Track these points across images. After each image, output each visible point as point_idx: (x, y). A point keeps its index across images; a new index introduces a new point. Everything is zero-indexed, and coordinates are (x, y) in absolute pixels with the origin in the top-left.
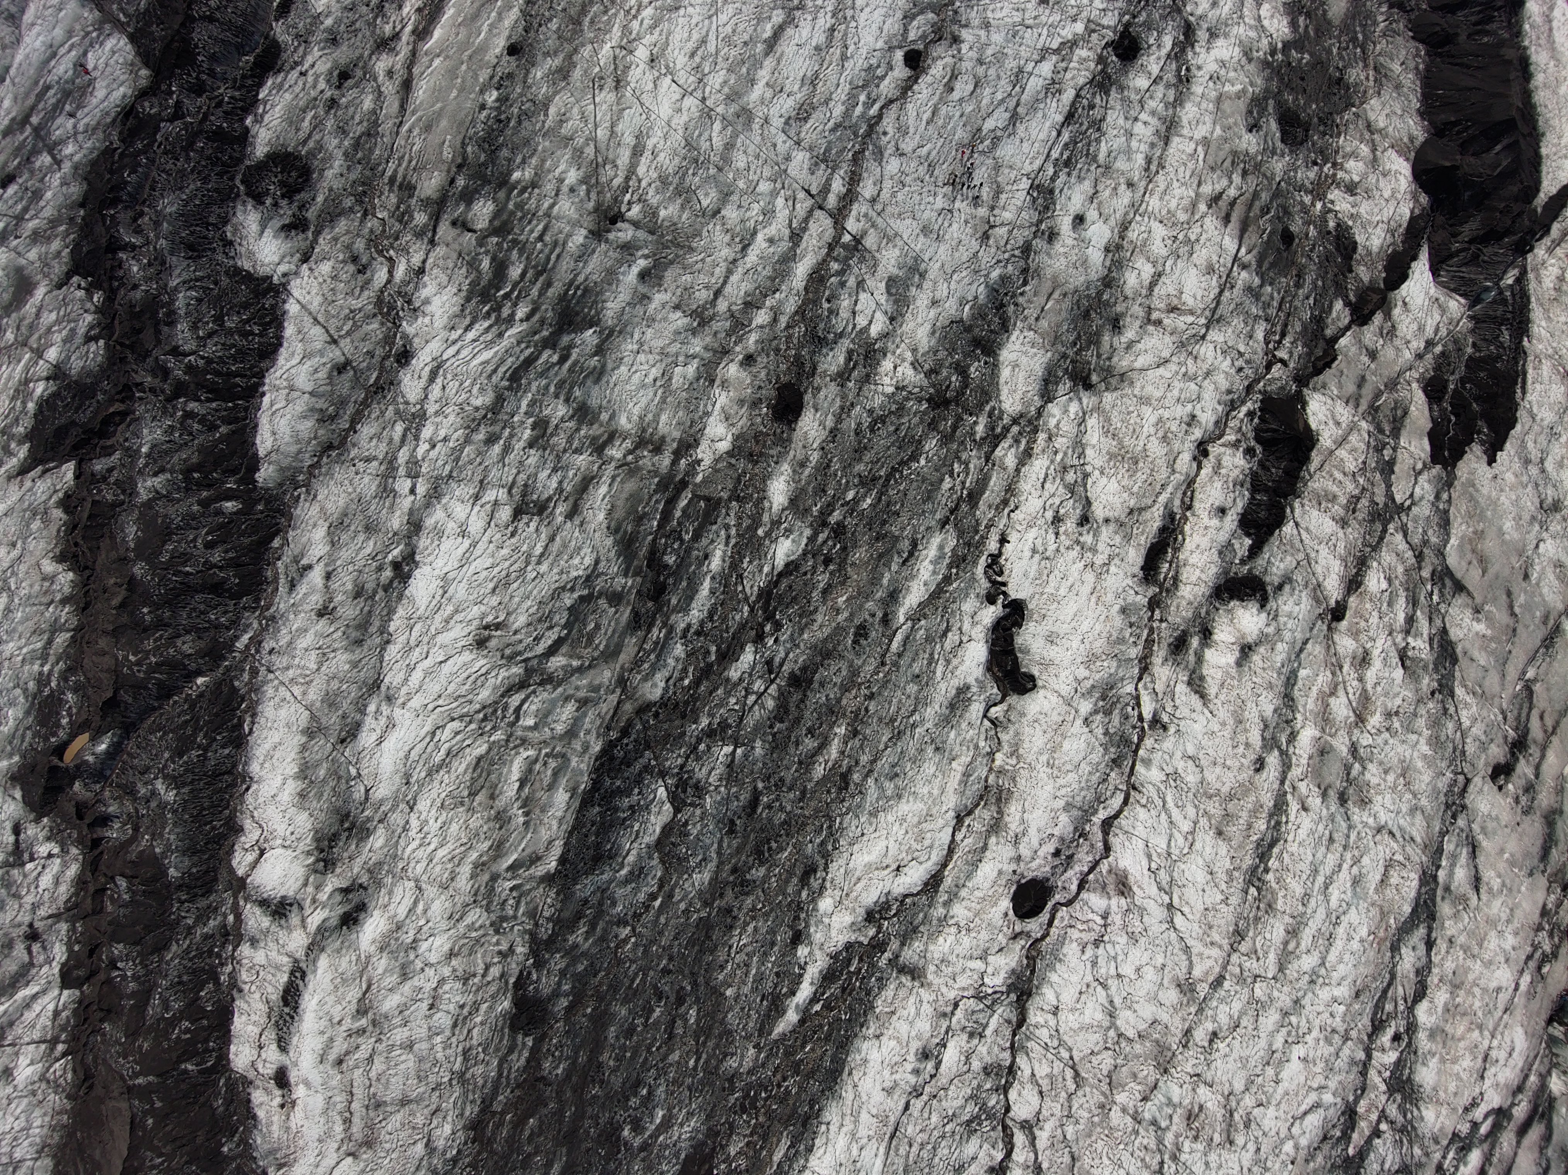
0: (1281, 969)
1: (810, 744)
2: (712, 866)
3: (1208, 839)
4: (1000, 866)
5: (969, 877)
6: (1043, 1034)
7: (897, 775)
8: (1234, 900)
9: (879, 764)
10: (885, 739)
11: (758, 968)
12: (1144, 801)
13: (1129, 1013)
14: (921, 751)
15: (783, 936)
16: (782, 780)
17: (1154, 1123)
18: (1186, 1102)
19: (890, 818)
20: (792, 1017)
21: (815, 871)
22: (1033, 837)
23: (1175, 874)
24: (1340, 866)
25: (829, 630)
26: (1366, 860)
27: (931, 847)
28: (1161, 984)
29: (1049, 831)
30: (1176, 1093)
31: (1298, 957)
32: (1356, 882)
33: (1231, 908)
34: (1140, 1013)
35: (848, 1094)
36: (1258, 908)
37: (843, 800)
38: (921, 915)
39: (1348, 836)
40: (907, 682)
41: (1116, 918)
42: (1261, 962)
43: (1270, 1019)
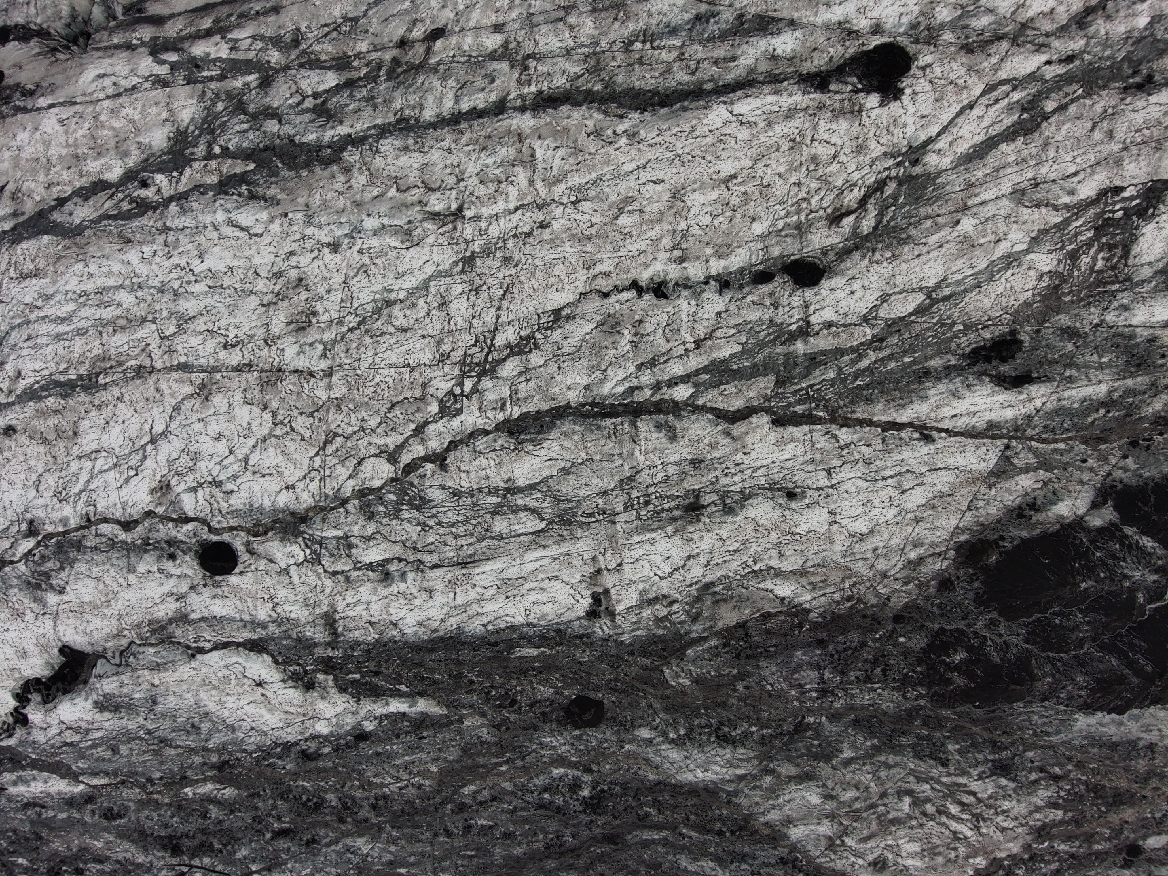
0: (144, 320)
1: (214, 812)
2: (349, 841)
3: (85, 442)
4: (208, 600)
5: (233, 620)
6: (314, 486)
7: (193, 726)
8: (116, 391)
9: (193, 745)
10: (173, 752)
11: (404, 756)
12: (91, 508)
13: (253, 428)
14: (164, 716)
15: (368, 749)
16: (254, 819)
17: (324, 356)
18: (291, 339)
19: (226, 713)
20: (423, 705)
21: (303, 752)
22: (169, 585)
23: (127, 451)
24: (43, 318)
25: (125, 842)
26: (28, 300)
27: (227, 666)
28: (215, 414)
29: (157, 575)
30: (290, 352)
31: (128, 310)
32: (47, 298)
33: (122, 391)
34: (247, 419)
35: (452, 623)
36: (111, 367)
37: (237, 759)
38: (284, 643)
39: (19, 325)
40: (121, 756)
41: (190, 480)
42: (149, 341)
43: (189, 306)
